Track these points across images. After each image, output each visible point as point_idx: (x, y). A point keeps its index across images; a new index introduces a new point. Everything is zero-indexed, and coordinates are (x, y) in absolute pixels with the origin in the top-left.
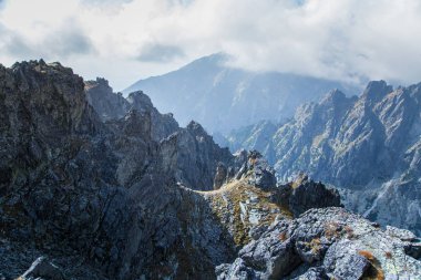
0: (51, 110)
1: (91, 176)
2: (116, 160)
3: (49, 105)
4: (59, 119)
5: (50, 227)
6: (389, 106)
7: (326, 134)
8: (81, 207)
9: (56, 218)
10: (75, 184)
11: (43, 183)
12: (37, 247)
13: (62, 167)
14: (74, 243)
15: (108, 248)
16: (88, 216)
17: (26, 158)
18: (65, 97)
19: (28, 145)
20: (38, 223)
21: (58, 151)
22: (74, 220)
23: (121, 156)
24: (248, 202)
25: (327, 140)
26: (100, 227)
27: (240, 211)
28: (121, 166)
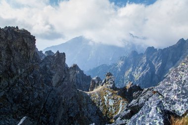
0: (21, 50)
1: (40, 82)
2: (52, 74)
3: (20, 48)
4: (24, 55)
5: (20, 107)
6: (156, 57)
7: (130, 70)
8: (35, 97)
9: (23, 102)
10: (32, 86)
11: (17, 86)
12: (13, 117)
13: (26, 78)
14: (32, 115)
15: (48, 117)
16: (38, 101)
17: (9, 73)
18: (28, 44)
19: (10, 66)
20: (14, 105)
21: (23, 70)
22: (32, 104)
23: (54, 72)
24: (107, 96)
25: (131, 72)
26: (44, 107)
27: (104, 100)
28: (54, 77)
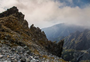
25: (74, 40)
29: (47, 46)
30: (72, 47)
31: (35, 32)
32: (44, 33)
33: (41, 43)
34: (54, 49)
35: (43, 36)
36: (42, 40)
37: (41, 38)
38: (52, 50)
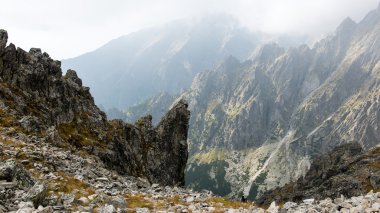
25: (220, 105)
29: (110, 152)
30: (216, 139)
31: (22, 79)
32: (79, 82)
33: (70, 141)
34: (145, 158)
35: (74, 101)
36: (74, 120)
37: (66, 108)
38: (139, 169)
